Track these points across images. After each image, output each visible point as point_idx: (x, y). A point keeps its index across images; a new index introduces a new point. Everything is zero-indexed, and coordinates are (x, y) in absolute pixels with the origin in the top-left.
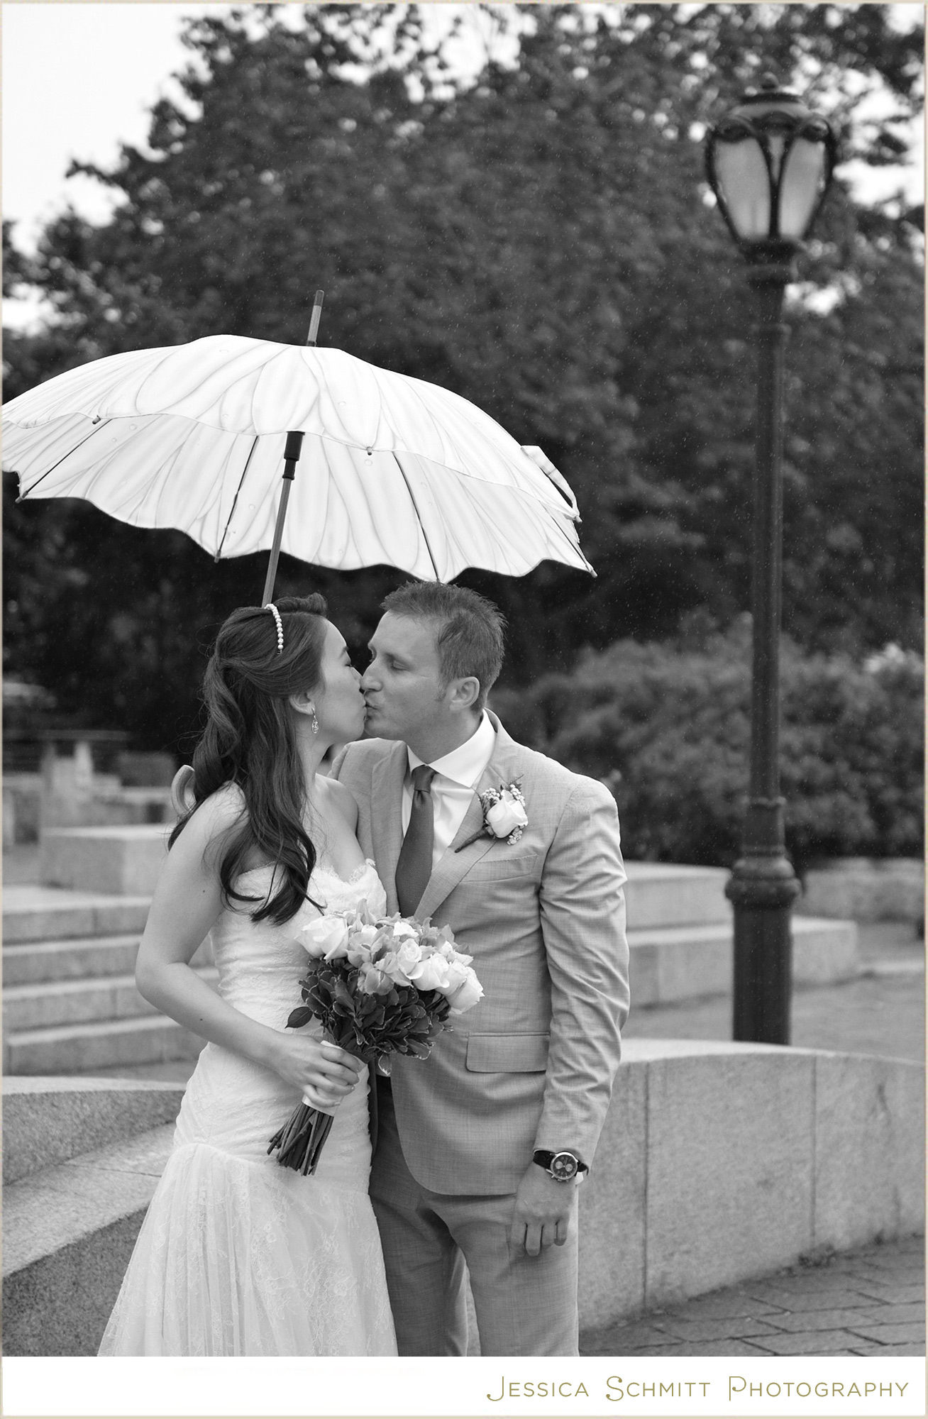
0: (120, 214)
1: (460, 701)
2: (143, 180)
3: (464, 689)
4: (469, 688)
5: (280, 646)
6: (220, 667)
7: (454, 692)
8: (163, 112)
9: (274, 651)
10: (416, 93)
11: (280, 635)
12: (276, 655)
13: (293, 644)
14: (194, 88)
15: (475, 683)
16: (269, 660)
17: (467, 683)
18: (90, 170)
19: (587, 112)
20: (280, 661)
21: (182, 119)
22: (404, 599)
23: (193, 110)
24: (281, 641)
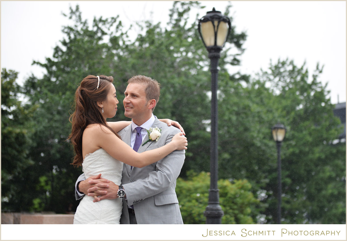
0: (45, 76)
1: (151, 106)
2: (51, 66)
3: (152, 103)
4: (153, 102)
5: (98, 88)
6: (81, 90)
7: (150, 103)
8: (57, 49)
9: (95, 89)
10: (121, 43)
11: (98, 85)
12: (96, 90)
13: (101, 88)
14: (64, 43)
15: (155, 101)
16: (93, 91)
17: (153, 101)
18: (38, 63)
19: (163, 47)
20: (97, 91)
21: (61, 51)
22: (134, 80)
23: (64, 49)
24: (98, 86)
